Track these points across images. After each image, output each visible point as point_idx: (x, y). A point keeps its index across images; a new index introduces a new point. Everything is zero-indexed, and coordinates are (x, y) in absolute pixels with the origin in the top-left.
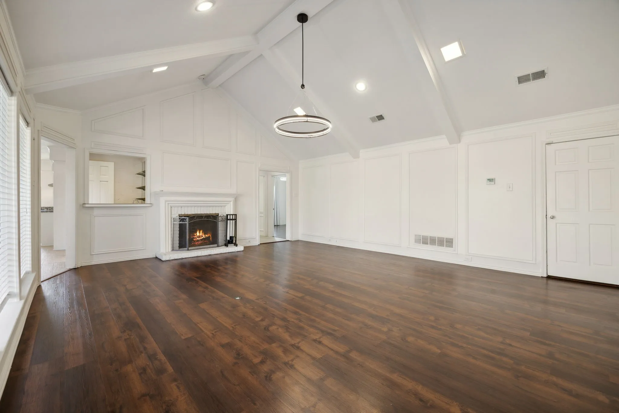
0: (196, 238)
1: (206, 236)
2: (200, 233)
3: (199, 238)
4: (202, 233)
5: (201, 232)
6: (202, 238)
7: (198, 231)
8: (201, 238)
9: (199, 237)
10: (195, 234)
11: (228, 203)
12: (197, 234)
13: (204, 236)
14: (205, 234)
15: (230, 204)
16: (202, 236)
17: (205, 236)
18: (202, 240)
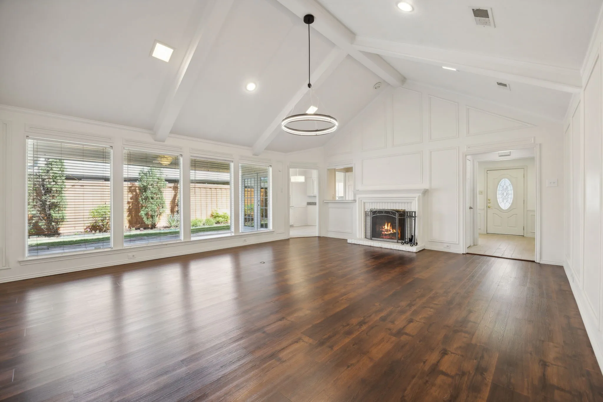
0: (384, 231)
1: (395, 231)
2: (388, 226)
3: (387, 232)
4: (390, 227)
5: (389, 224)
6: (390, 232)
7: (386, 224)
8: (388, 233)
9: (387, 230)
10: (384, 227)
11: (414, 200)
12: (385, 227)
13: (392, 230)
14: (393, 229)
15: (414, 201)
16: (390, 231)
17: (393, 232)
18: (389, 234)
